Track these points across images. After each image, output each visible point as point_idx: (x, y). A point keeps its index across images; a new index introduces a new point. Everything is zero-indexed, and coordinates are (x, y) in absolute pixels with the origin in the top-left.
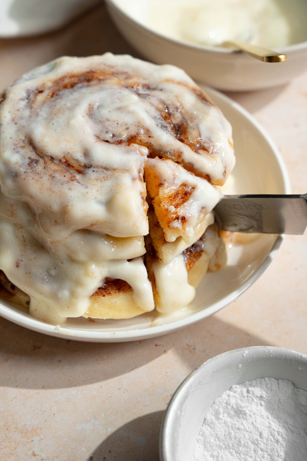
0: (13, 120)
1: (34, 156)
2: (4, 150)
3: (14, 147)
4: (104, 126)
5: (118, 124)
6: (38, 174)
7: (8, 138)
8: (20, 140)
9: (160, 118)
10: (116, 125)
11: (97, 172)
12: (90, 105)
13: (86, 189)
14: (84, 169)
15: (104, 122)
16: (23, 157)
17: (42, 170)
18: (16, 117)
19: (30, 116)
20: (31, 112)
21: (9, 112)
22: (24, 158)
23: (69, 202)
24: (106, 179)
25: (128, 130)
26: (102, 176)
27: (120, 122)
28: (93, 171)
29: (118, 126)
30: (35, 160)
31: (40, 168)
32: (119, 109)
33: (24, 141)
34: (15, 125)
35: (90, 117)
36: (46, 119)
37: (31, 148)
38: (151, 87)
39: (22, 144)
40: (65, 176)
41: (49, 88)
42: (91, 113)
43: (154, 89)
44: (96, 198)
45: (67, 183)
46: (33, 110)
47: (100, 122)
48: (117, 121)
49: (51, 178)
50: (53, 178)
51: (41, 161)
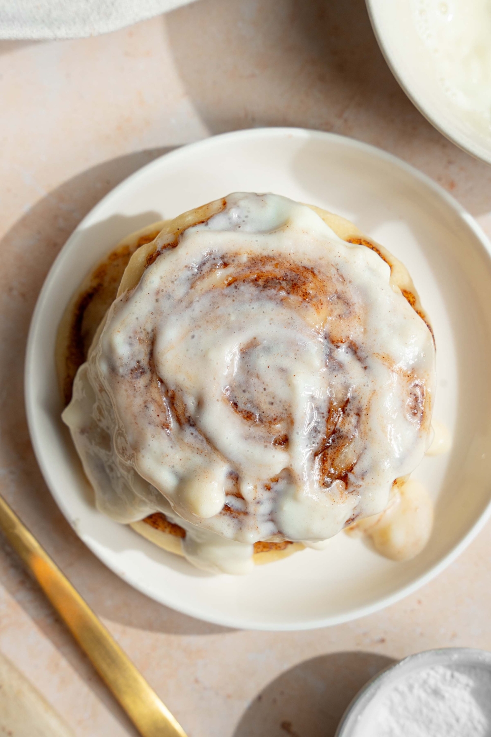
0: (158, 293)
1: (144, 362)
2: (120, 330)
3: (132, 335)
4: (247, 382)
5: (265, 389)
6: (135, 389)
7: (135, 317)
8: (144, 329)
9: (323, 413)
10: (262, 390)
11: (196, 437)
12: (255, 338)
13: (170, 448)
14: (185, 423)
15: (252, 375)
16: (133, 355)
17: (142, 387)
18: (164, 291)
19: (180, 301)
20: (187, 293)
21: (161, 278)
22: (132, 359)
23: (143, 449)
24: (200, 452)
25: (270, 406)
26: (197, 446)
27: (269, 390)
28: (192, 434)
29: (262, 393)
30: (143, 369)
31: (141, 382)
32: (283, 371)
33: (148, 333)
34: (154, 301)
35: (243, 355)
36: (193, 319)
37: (148, 350)
38: (359, 353)
39: (143, 336)
40: (158, 416)
41: (239, 266)
42: (248, 351)
43: (359, 359)
44: (173, 467)
45: (155, 426)
46: (193, 290)
47: (248, 372)
48: (267, 385)
49: (143, 405)
50: (146, 408)
51: (148, 376)
